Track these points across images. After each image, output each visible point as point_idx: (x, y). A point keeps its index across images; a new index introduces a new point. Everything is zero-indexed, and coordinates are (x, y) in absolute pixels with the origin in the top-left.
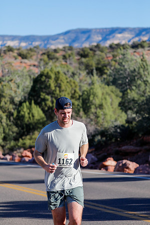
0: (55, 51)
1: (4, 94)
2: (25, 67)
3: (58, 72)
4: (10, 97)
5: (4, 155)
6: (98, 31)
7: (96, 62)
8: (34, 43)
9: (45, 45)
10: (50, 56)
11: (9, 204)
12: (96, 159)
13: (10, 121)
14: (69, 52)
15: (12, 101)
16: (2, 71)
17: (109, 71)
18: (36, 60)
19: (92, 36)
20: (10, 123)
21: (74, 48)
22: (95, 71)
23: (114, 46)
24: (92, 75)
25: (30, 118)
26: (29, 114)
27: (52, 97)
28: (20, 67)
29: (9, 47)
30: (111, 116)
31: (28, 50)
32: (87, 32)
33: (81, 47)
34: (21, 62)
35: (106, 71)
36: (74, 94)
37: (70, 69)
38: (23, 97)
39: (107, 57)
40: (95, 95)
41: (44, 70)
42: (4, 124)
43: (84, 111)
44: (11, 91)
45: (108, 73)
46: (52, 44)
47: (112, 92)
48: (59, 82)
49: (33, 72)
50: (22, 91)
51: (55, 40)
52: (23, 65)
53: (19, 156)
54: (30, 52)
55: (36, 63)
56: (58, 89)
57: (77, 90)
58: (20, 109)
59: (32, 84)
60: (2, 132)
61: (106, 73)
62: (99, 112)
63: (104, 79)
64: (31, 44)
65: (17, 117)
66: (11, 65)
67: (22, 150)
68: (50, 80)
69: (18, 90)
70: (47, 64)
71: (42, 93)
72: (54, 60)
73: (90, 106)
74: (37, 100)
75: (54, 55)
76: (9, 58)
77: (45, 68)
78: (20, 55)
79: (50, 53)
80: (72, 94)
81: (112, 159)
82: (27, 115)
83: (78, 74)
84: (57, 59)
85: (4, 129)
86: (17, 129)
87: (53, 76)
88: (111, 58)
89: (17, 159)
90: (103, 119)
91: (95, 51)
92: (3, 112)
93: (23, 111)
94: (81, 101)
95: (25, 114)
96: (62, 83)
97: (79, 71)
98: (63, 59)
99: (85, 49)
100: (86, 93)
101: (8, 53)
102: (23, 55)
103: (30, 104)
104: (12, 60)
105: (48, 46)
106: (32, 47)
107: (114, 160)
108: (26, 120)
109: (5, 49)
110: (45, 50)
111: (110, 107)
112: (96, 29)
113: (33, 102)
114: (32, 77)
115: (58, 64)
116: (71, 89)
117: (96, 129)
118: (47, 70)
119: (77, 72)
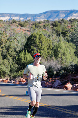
0: (39, 23)
1: (11, 46)
2: (23, 32)
3: (41, 35)
4: (14, 48)
5: (10, 80)
6: (63, 11)
7: (62, 29)
8: (27, 18)
9: (34, 19)
10: (36, 25)
11: (13, 108)
12: (61, 83)
13: (14, 62)
14: (47, 23)
15: (15, 51)
16: (10, 33)
17: (69, 34)
18: (28, 28)
19: (60, 14)
20: (14, 63)
21: (50, 21)
22: (61, 34)
23: (72, 20)
24: (60, 36)
25: (25, 60)
26: (24, 57)
27: (37, 48)
28: (20, 31)
29: (14, 20)
30: (70, 59)
31: (24, 22)
32: (57, 13)
33: (53, 21)
34: (20, 29)
35: (67, 34)
36: (49, 47)
37: (47, 32)
38: (21, 48)
39: (68, 27)
40: (61, 47)
41: (33, 34)
42: (11, 63)
43: (55, 56)
44: (15, 45)
45: (69, 35)
46: (37, 19)
47: (71, 46)
48: (41, 40)
49: (27, 34)
50: (21, 45)
51: (39, 17)
52: (22, 30)
53: (18, 81)
54: (25, 23)
55: (29, 29)
56: (40, 44)
57: (51, 45)
58: (19, 55)
59: (26, 41)
60: (10, 67)
61: (67, 35)
62: (63, 57)
63: (66, 38)
64: (26, 19)
65: (18, 59)
66: (15, 30)
67: (20, 77)
68: (36, 39)
69: (18, 44)
70: (35, 30)
71: (31, 46)
72: (38, 28)
73: (58, 53)
74: (29, 50)
75: (38, 25)
76: (13, 26)
77: (33, 32)
78: (20, 25)
79: (37, 24)
80: (48, 47)
81: (70, 83)
82: (23, 58)
83: (52, 36)
84: (40, 27)
85: (10, 66)
86: (18, 66)
87: (38, 37)
88: (70, 27)
89: (17, 83)
90: (65, 61)
91: (61, 23)
92: (10, 57)
93: (21, 56)
94: (53, 50)
95: (22, 58)
96: (43, 41)
97: (52, 34)
98: (44, 27)
99: (56, 22)
100: (56, 46)
101: (13, 24)
102: (22, 25)
103: (25, 52)
104: (15, 28)
105: (35, 20)
106: (26, 20)
107: (71, 84)
108: (23, 61)
109: (12, 21)
110: (34, 22)
111: (69, 54)
112: (62, 11)
113: (27, 51)
114: (26, 37)
115: (40, 30)
116: (48, 44)
117: (61, 66)
118: (35, 33)
119: (51, 35)
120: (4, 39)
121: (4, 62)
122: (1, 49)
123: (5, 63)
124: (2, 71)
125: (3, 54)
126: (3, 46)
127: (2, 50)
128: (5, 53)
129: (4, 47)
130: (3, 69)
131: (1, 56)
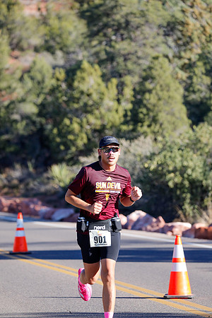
120: (198, 25)
121: (198, 135)
122: (183, 75)
123: (204, 140)
124: (186, 183)
125: (193, 97)
126: (194, 58)
127: (184, 78)
128: (202, 95)
129: (200, 64)
130: (193, 170)
131: (184, 109)
